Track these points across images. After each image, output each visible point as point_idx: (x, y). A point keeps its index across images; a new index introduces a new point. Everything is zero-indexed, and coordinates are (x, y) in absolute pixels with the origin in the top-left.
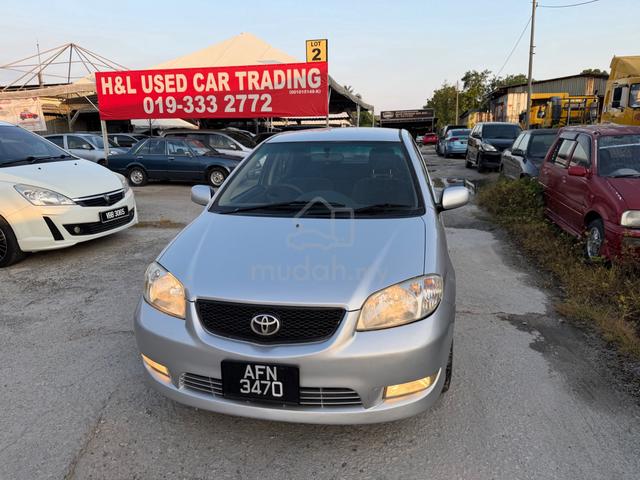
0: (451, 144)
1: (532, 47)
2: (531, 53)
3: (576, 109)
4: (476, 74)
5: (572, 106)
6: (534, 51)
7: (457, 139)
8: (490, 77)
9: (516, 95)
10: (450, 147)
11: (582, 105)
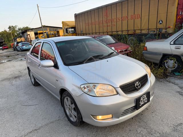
0: (23, 47)
1: (40, 18)
2: (41, 20)
3: (53, 35)
4: (13, 27)
5: (51, 34)
6: (41, 19)
7: (24, 45)
8: (18, 27)
9: (30, 32)
10: (23, 48)
11: (53, 34)
